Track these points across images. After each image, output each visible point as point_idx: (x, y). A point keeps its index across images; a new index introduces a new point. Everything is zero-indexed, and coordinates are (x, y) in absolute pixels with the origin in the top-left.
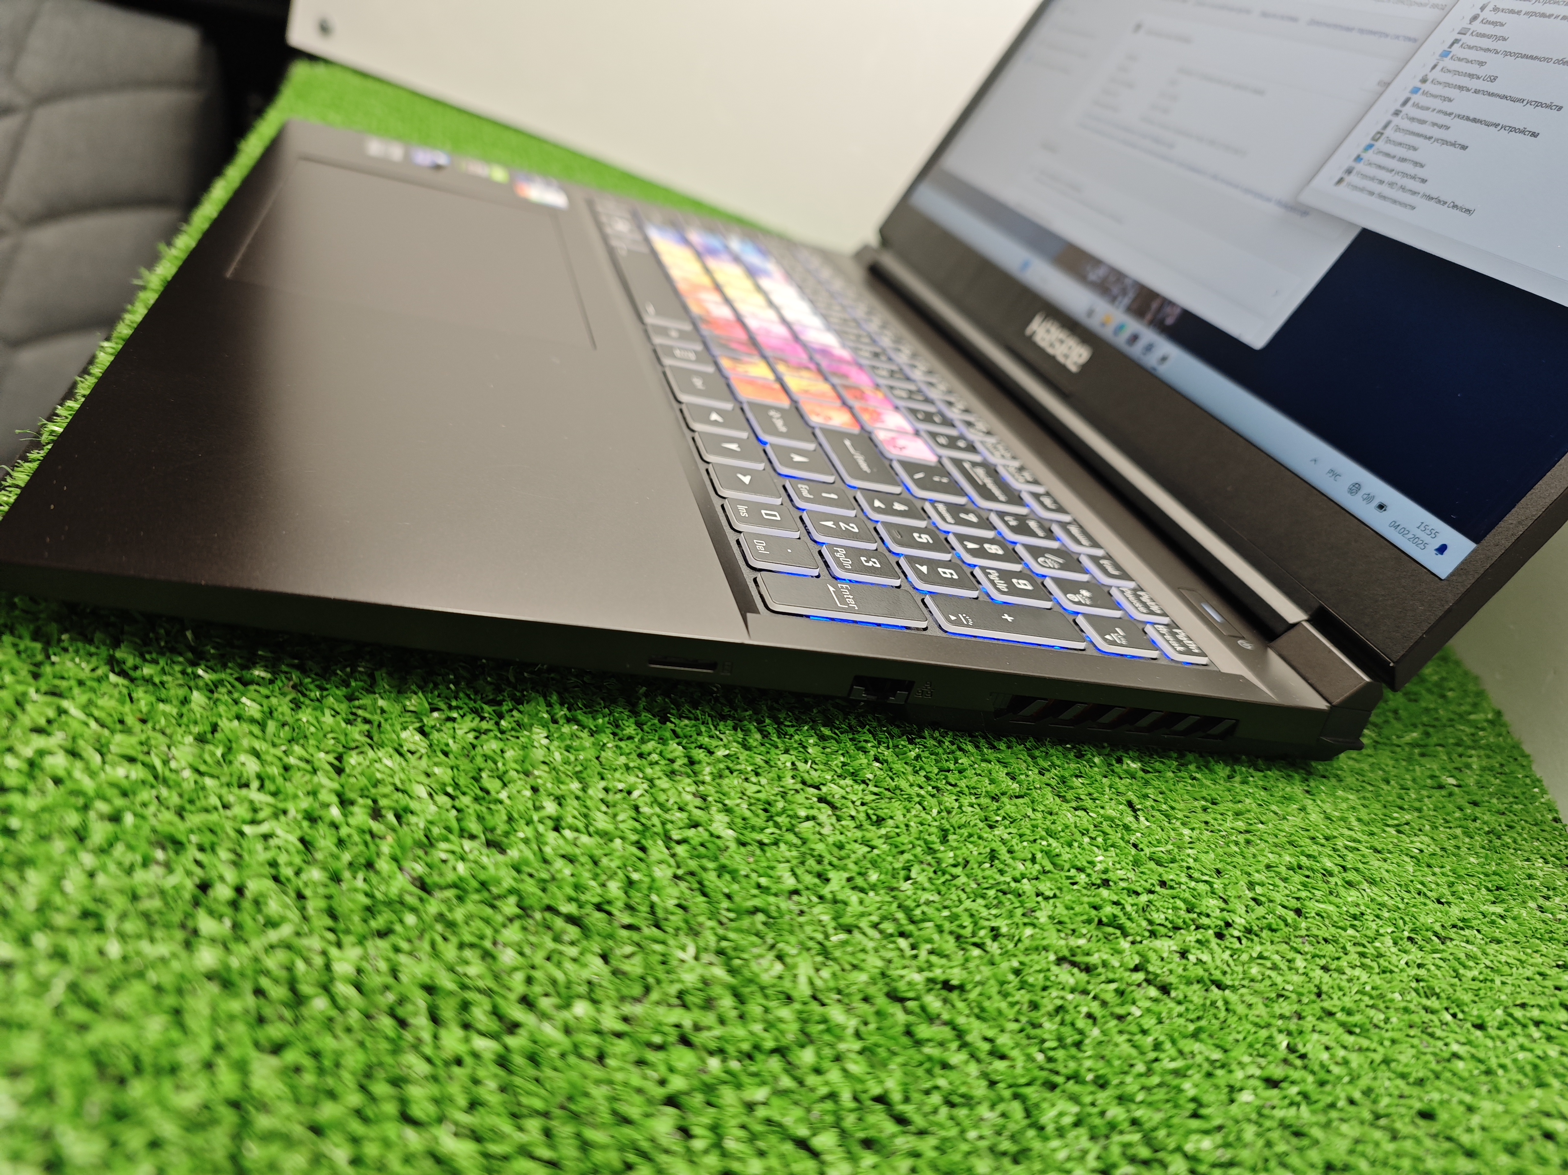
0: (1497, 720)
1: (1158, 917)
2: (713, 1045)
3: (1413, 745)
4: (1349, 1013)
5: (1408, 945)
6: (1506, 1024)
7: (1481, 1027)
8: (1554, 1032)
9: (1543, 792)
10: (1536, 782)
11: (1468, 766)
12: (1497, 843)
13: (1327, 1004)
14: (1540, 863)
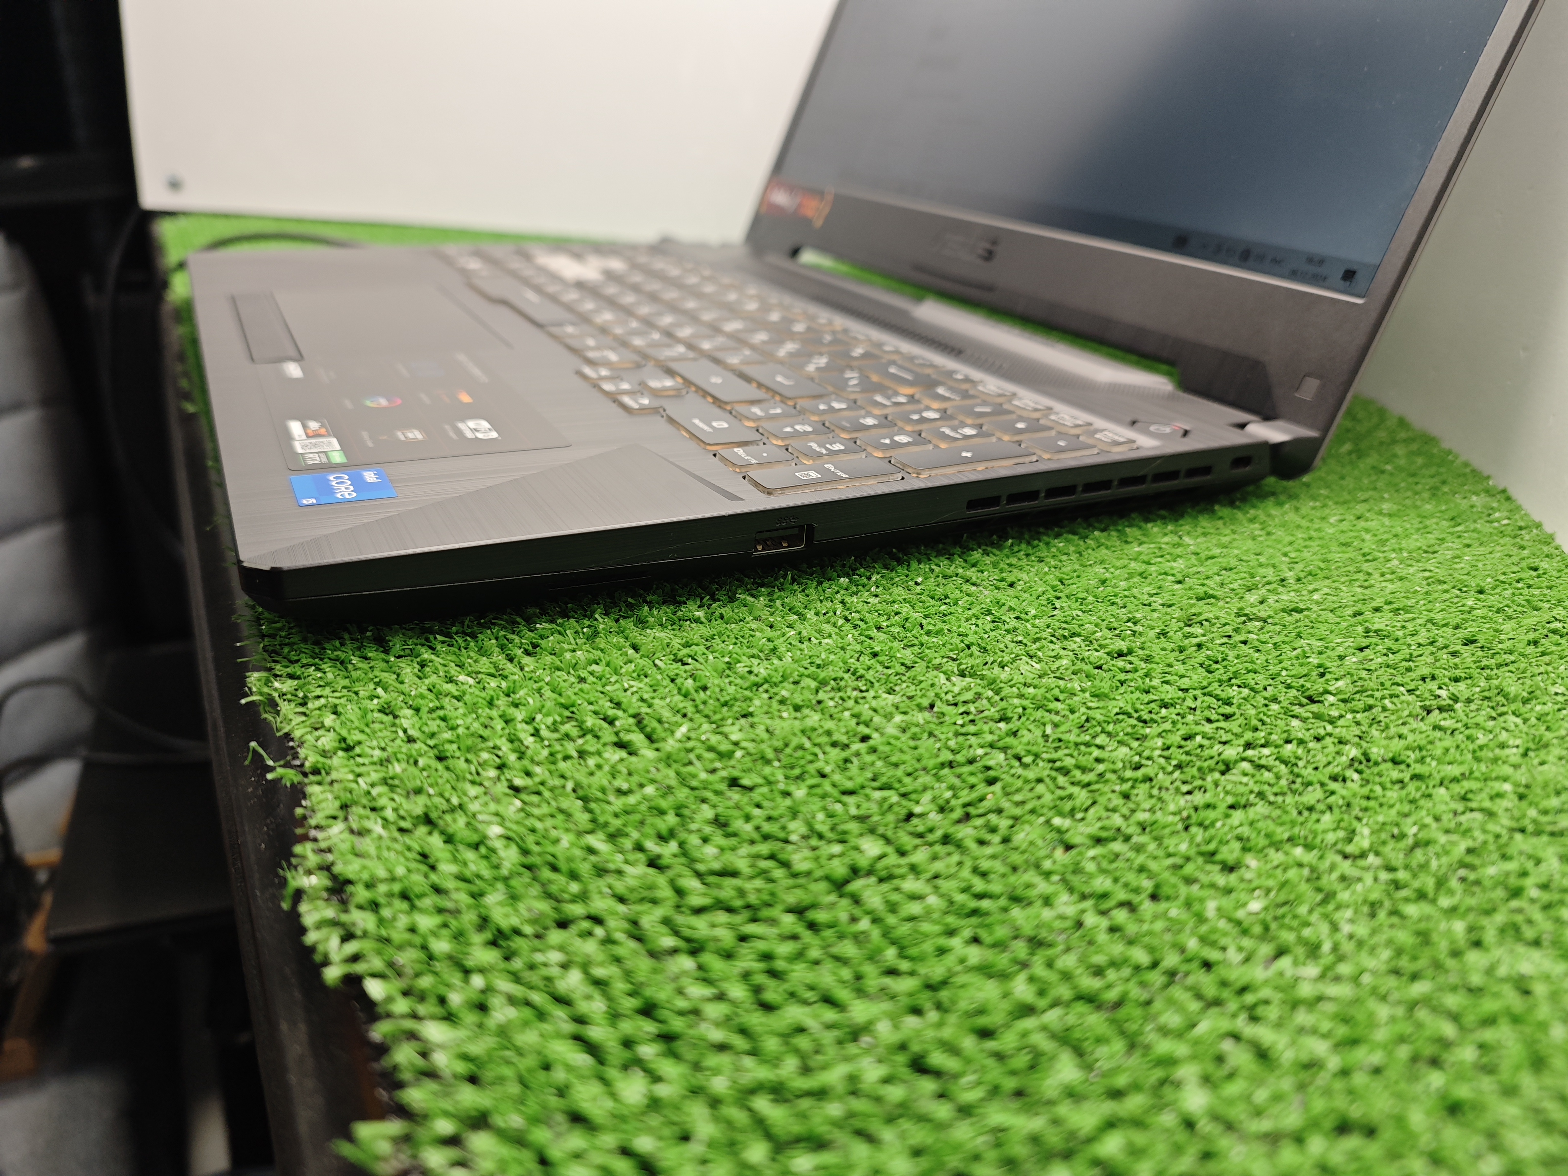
0: (1402, 423)
1: (1235, 586)
2: (997, 716)
3: (1350, 453)
4: (1390, 603)
5: (1409, 562)
6: (1497, 586)
7: (1481, 592)
8: (1531, 582)
9: (1457, 457)
10: (1449, 452)
11: (1395, 456)
12: (1439, 493)
13: (1375, 604)
14: (1474, 498)
